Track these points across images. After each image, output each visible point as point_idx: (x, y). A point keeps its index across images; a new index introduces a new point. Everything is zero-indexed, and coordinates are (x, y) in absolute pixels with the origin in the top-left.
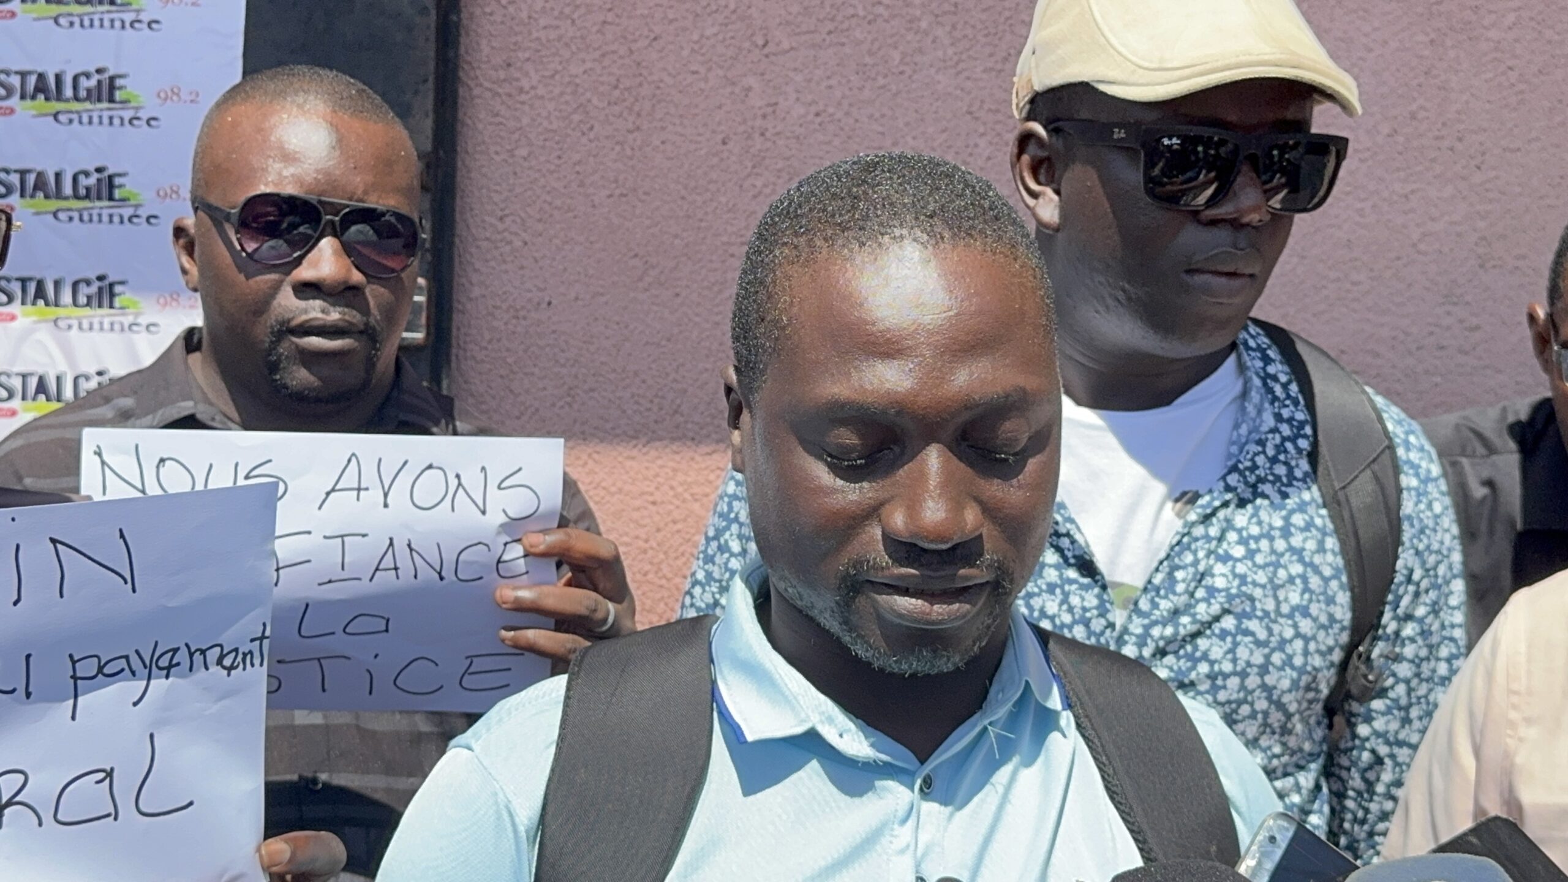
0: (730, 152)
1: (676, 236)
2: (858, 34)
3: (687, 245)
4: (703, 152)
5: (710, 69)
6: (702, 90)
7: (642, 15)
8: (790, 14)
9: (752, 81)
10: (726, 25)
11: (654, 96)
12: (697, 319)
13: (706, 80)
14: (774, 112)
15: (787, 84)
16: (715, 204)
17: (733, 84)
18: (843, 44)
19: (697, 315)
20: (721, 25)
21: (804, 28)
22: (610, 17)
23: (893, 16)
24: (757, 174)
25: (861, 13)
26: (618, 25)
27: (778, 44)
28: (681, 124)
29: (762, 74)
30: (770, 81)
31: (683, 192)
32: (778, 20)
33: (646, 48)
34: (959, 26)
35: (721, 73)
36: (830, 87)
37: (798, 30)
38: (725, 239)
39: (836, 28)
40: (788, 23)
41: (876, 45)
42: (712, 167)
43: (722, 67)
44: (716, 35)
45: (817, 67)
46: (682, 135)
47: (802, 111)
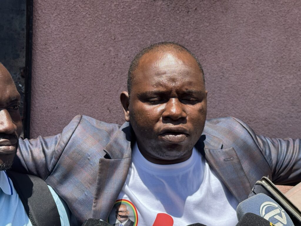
0: (106, 67)
1: (91, 89)
2: (139, 36)
3: (94, 92)
4: (98, 67)
5: (100, 46)
6: (98, 51)
7: (82, 31)
8: (121, 31)
9: (111, 48)
10: (104, 34)
11: (85, 52)
12: (98, 112)
13: (99, 48)
14: (117, 56)
15: (120, 49)
16: (101, 81)
17: (106, 49)
18: (135, 39)
19: (97, 110)
20: (103, 34)
21: (125, 34)
22: (73, 32)
23: (148, 32)
24: (113, 73)
25: (140, 31)
26: (75, 34)
27: (118, 39)
28: (92, 60)
29: (114, 47)
30: (116, 48)
31: (93, 78)
32: (118, 33)
33: (83, 40)
34: (165, 34)
35: (103, 46)
36: (132, 50)
37: (123, 35)
38: (104, 90)
39: (133, 35)
40: (120, 33)
41: (144, 39)
42: (101, 71)
43: (103, 45)
44: (101, 36)
45: (128, 45)
46: (92, 63)
47: (125, 56)
